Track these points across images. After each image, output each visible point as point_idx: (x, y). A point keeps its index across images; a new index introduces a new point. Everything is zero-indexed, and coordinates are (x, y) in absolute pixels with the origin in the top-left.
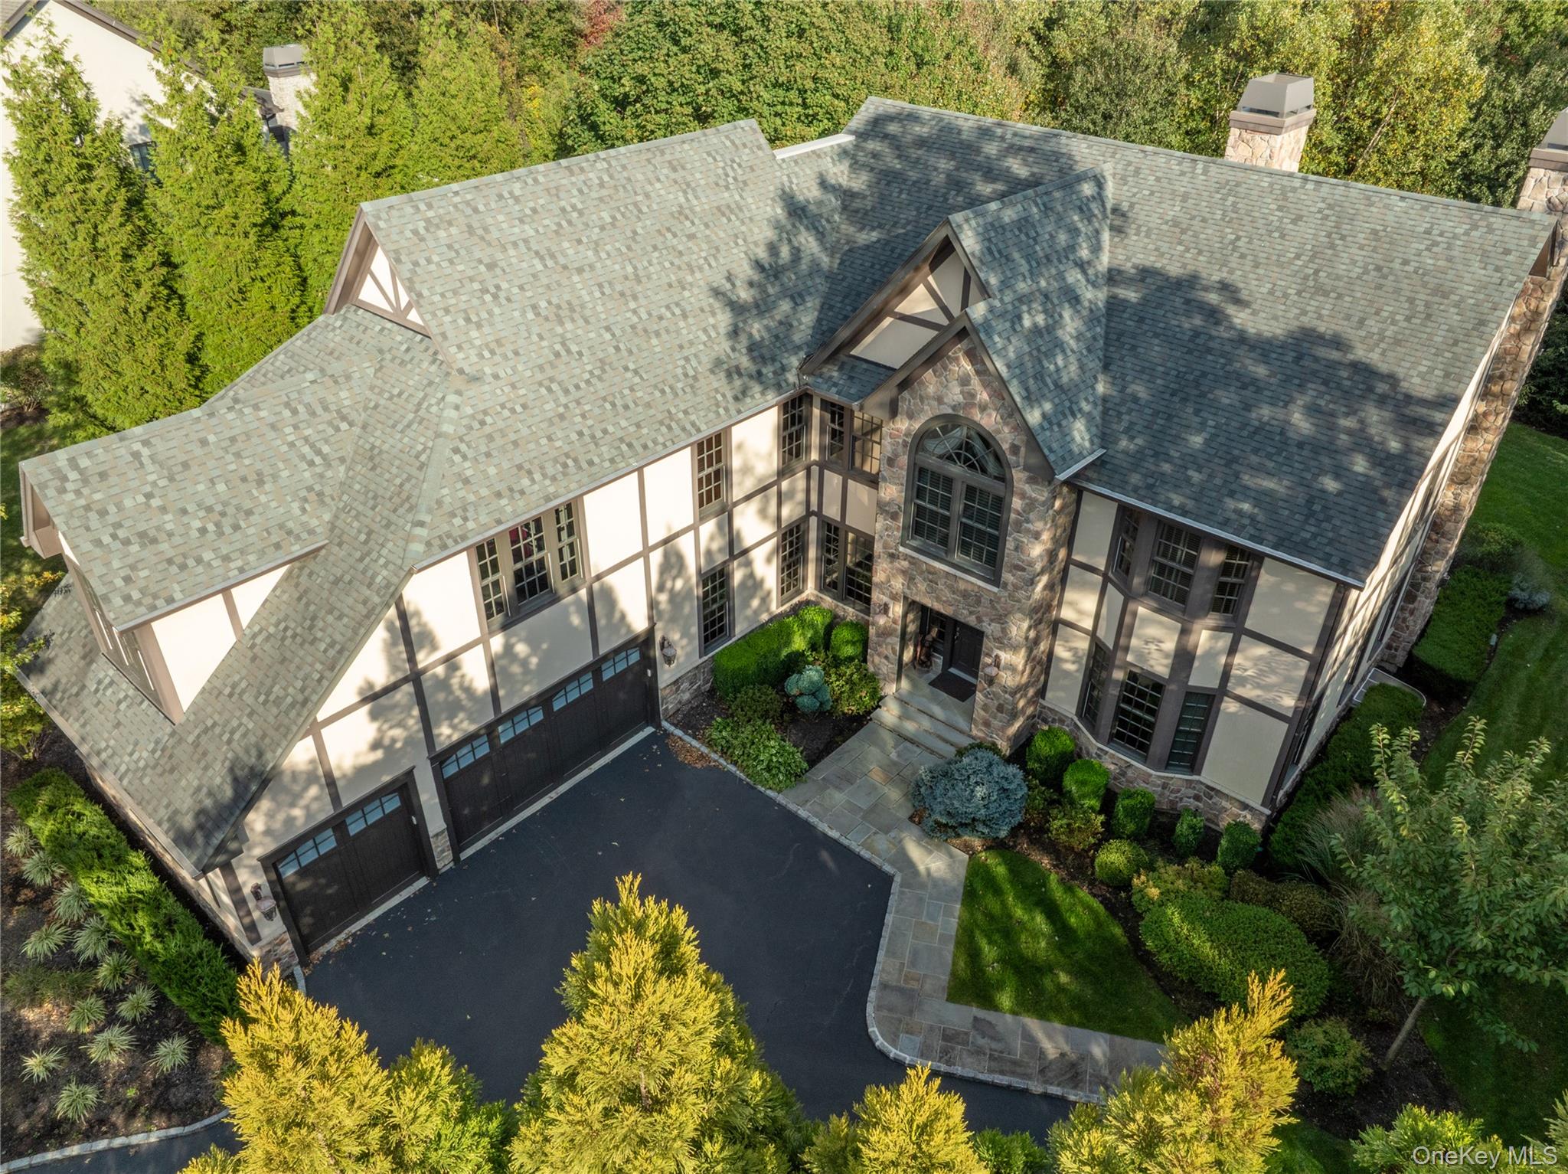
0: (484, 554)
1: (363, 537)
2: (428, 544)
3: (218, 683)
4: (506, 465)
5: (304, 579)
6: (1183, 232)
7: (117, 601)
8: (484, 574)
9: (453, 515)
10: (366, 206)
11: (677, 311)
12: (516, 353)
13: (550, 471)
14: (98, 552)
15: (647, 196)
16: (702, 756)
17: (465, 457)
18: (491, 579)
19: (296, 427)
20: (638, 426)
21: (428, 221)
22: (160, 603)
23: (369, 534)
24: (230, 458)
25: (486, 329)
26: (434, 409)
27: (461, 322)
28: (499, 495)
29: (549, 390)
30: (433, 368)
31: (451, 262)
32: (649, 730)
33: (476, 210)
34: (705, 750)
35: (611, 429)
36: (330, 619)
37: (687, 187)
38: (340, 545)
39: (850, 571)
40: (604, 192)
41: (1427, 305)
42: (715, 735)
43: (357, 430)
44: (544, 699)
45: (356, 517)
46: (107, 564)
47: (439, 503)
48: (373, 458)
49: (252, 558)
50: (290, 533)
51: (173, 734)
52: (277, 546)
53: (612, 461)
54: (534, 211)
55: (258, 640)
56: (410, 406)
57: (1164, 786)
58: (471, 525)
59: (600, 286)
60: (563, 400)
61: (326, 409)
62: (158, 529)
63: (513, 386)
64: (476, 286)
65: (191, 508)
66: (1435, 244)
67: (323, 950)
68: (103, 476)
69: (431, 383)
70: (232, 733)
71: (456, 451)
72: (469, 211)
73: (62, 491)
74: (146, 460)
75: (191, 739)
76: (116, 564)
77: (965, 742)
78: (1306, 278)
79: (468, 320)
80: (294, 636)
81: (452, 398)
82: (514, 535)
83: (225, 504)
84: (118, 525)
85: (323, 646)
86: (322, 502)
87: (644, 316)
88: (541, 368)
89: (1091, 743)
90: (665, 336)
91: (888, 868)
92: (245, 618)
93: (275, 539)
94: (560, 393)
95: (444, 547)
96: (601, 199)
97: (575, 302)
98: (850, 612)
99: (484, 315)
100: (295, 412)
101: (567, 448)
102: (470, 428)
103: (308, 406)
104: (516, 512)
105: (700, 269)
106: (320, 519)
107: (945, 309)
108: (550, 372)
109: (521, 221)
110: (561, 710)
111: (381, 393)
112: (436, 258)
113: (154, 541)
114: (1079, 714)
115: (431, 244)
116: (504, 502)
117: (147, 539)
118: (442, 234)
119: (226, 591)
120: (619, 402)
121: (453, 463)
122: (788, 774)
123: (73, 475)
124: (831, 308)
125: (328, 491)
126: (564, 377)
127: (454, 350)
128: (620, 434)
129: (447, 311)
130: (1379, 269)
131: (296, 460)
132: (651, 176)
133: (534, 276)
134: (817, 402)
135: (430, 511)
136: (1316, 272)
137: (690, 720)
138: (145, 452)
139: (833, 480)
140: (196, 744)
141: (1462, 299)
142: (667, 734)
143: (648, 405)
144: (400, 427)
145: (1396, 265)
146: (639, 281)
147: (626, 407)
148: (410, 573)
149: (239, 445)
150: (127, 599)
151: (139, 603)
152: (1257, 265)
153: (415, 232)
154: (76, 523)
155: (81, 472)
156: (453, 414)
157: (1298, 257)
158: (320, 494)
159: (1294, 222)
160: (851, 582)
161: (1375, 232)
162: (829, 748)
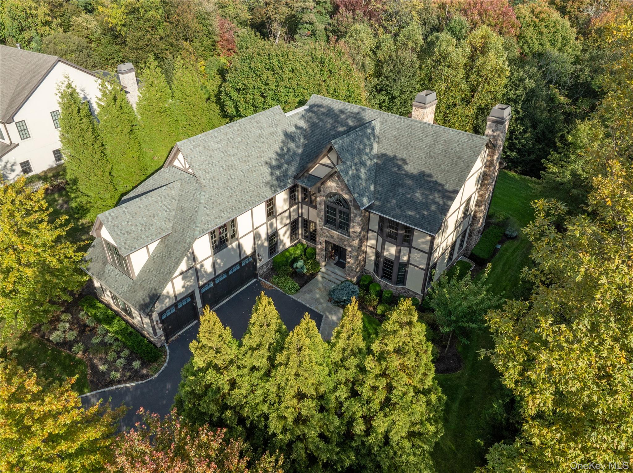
0: (212, 234)
1: (182, 230)
2: (200, 232)
3: (144, 269)
4: (217, 210)
5: (166, 241)
6: (397, 139)
7: (123, 249)
8: (212, 238)
9: (205, 224)
10: (178, 143)
11: (260, 164)
12: (218, 180)
13: (229, 211)
14: (117, 237)
15: (250, 132)
16: (270, 286)
17: (207, 209)
18: (214, 239)
19: (162, 202)
20: (251, 197)
21: (194, 146)
22: (133, 249)
23: (183, 229)
24: (146, 211)
25: (210, 174)
26: (198, 196)
27: (204, 172)
28: (216, 218)
29: (227, 189)
30: (197, 185)
31: (200, 156)
32: (255, 280)
33: (206, 141)
34: (271, 284)
35: (244, 198)
36: (175, 252)
37: (261, 128)
38: (175, 232)
39: (311, 233)
40: (239, 132)
41: (456, 161)
42: (274, 280)
43: (177, 201)
44: (226, 272)
45: (179, 225)
46: (120, 240)
47: (202, 221)
48: (182, 209)
49: (154, 236)
50: (162, 230)
51: (133, 283)
52: (160, 233)
53: (244, 207)
54: (221, 140)
55: (155, 258)
56: (191, 195)
57: (396, 289)
58: (210, 226)
59: (239, 159)
60: (231, 192)
61: (169, 196)
62: (131, 230)
63: (218, 189)
64: (207, 162)
65: (138, 224)
66: (460, 144)
67: (171, 339)
68: (117, 217)
69: (196, 189)
70: (151, 281)
71: (205, 207)
72: (204, 142)
73: (108, 222)
74: (126, 213)
75: (139, 284)
76: (122, 240)
77: (343, 280)
78: (427, 153)
79: (206, 172)
80: (165, 256)
81: (203, 193)
82: (219, 228)
83: (146, 223)
84: (121, 230)
85: (174, 259)
86: (170, 221)
87: (251, 166)
88: (225, 183)
89: (378, 278)
90: (257, 172)
91: (321, 313)
92: (151, 253)
93: (159, 231)
94: (230, 190)
95: (203, 232)
96: (238, 135)
97: (233, 164)
98: (311, 244)
99: (209, 170)
100: (161, 198)
101: (232, 205)
102: (208, 201)
103: (164, 196)
104: (220, 223)
105: (266, 151)
106: (169, 226)
107: (332, 163)
108: (227, 184)
109: (217, 143)
110: (232, 274)
111: (182, 191)
112: (196, 156)
113: (130, 233)
114: (374, 271)
115: (195, 152)
116: (217, 220)
117: (128, 233)
118: (197, 149)
119: (147, 246)
120: (245, 191)
121: (204, 211)
122: (295, 290)
123: (110, 218)
124: (303, 159)
125: (171, 218)
126: (231, 185)
127: (202, 180)
128: (246, 200)
129: (200, 170)
130: (445, 151)
131: (162, 211)
132: (251, 126)
133: (222, 158)
134: (300, 187)
135: (199, 223)
136: (430, 151)
137: (266, 277)
138: (126, 211)
139: (305, 207)
140: (141, 284)
141: (465, 160)
142: (260, 281)
143: (253, 191)
144: (189, 201)
145: (450, 150)
146: (249, 157)
147: (247, 192)
148: (196, 239)
149: (148, 207)
150: (125, 248)
151: (128, 249)
152: (415, 150)
153: (191, 149)
154: (112, 229)
155: (112, 216)
156: (203, 197)
157: (426, 147)
158: (169, 219)
159: (426, 137)
160: (311, 236)
161: (445, 140)
162: (306, 283)
